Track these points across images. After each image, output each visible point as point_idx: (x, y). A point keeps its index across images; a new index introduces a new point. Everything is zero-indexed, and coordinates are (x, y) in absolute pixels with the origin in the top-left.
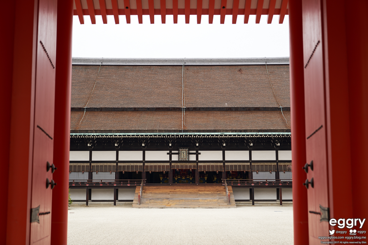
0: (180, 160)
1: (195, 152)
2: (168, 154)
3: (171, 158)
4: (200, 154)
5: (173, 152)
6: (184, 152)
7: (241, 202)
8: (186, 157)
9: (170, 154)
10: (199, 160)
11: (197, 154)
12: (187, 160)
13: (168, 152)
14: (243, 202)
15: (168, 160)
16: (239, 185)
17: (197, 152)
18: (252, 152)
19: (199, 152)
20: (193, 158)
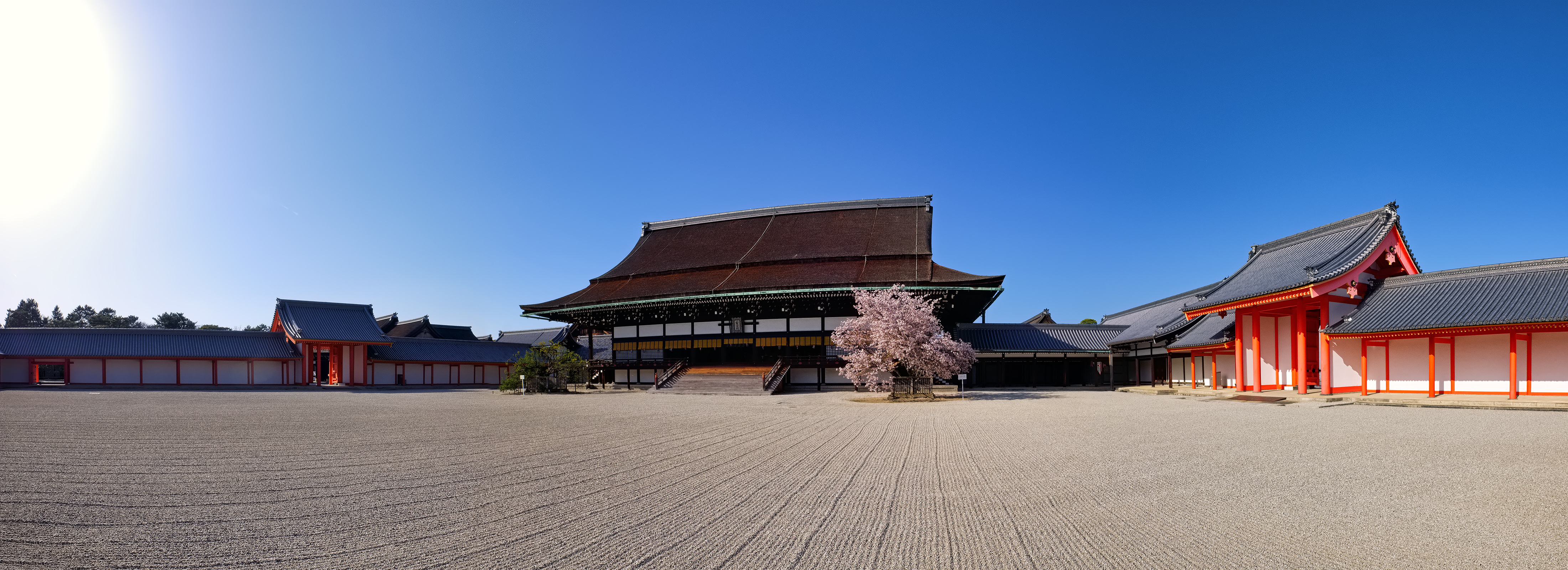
0: (733, 332)
1: (752, 321)
2: (719, 325)
3: (723, 330)
4: (758, 323)
5: (725, 322)
6: (737, 322)
7: (807, 387)
8: (740, 328)
9: (722, 325)
10: (758, 331)
11: (755, 324)
12: (742, 332)
13: (720, 322)
14: (809, 387)
15: (720, 332)
16: (800, 363)
17: (755, 321)
18: (826, 319)
19: (757, 321)
20: (749, 329)
